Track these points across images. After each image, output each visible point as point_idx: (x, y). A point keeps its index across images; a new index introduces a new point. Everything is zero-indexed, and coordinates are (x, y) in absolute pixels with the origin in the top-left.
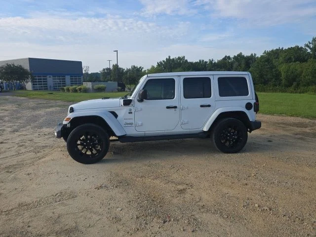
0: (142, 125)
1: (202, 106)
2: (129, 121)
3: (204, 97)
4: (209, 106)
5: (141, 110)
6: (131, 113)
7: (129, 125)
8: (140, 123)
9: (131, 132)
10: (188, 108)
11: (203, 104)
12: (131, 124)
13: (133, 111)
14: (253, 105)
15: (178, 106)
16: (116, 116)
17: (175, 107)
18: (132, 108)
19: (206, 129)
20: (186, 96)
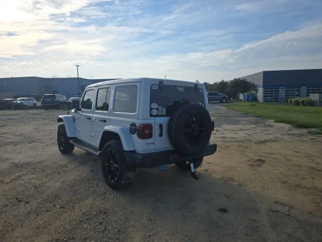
4: (105, 121)
17: (90, 118)
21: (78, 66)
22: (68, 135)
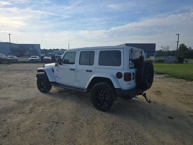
0: (61, 78)
1: (87, 71)
2: (57, 75)
3: (90, 65)
4: (91, 71)
5: (61, 69)
10: (79, 71)
14: (123, 74)
16: (53, 71)
18: (58, 68)
21: (10, 34)
22: (50, 80)
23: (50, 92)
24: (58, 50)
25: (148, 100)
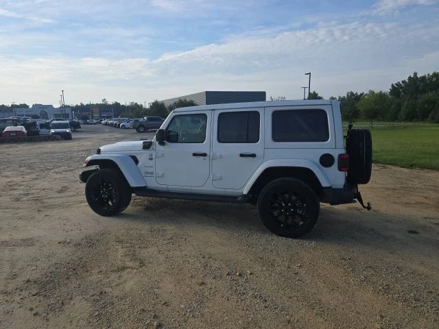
0: (163, 176)
1: (242, 155)
2: (150, 170)
3: (247, 141)
4: (253, 156)
5: (163, 155)
6: (152, 159)
7: (149, 175)
8: (161, 173)
9: (152, 183)
10: (221, 156)
11: (244, 152)
12: (152, 173)
13: (154, 157)
14: (336, 158)
15: (208, 154)
16: (136, 161)
17: (205, 155)
18: (154, 153)
19: (245, 192)
20: (221, 139)
22: (133, 184)
23: (124, 212)
24: (25, 106)
25: (366, 205)
